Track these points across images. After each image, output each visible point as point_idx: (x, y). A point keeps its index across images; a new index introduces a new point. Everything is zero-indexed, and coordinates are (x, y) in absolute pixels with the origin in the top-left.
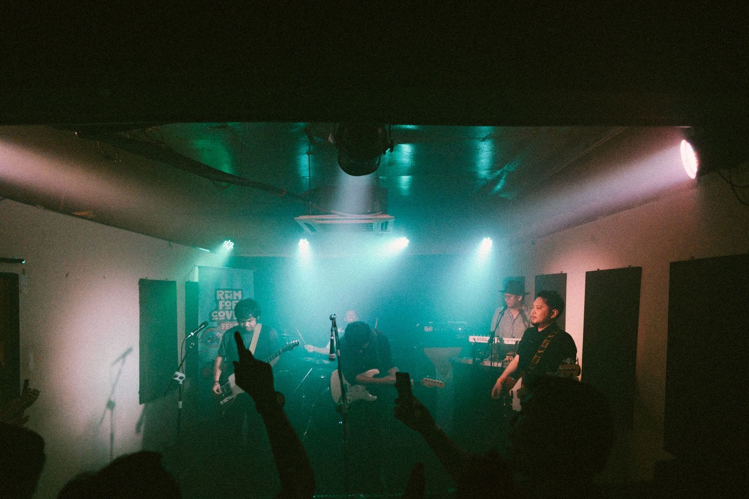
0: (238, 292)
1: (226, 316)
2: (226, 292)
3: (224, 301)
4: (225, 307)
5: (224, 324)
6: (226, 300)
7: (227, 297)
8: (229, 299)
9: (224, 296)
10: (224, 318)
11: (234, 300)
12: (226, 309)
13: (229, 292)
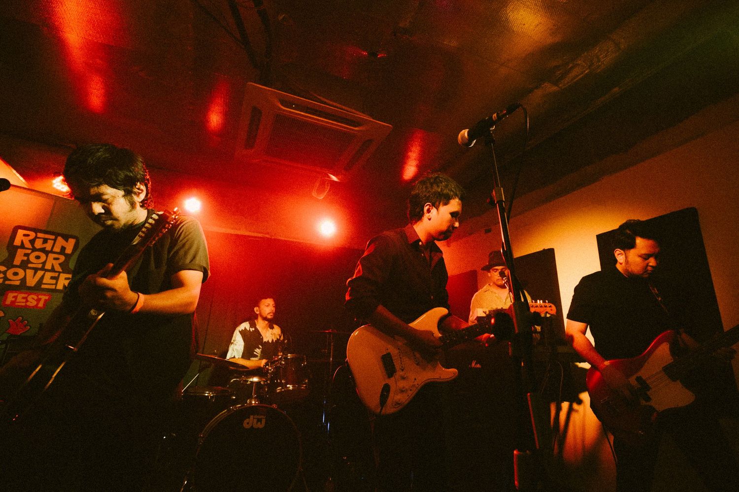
0: (67, 241)
1: (24, 280)
2: (39, 235)
3: (29, 251)
4: (28, 261)
5: (15, 294)
6: (34, 249)
7: (38, 244)
8: (43, 250)
9: (32, 242)
10: (18, 283)
11: (55, 253)
12: (30, 265)
13: (47, 236)
